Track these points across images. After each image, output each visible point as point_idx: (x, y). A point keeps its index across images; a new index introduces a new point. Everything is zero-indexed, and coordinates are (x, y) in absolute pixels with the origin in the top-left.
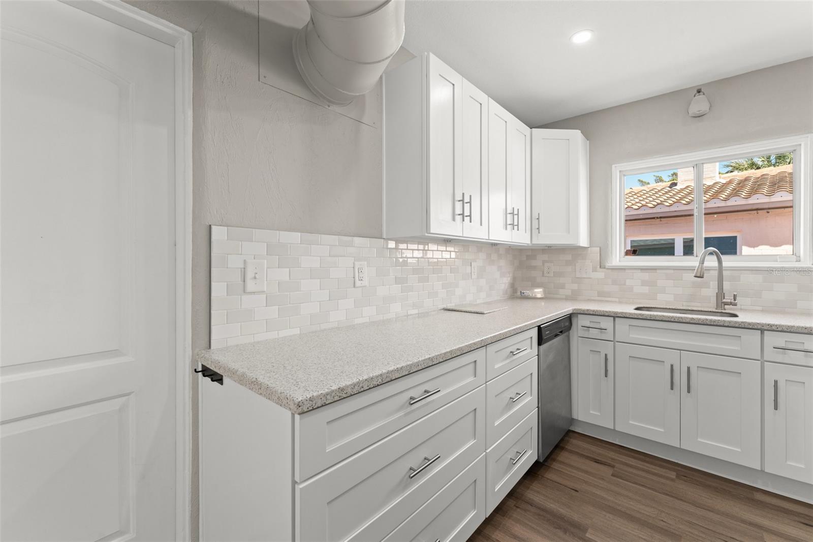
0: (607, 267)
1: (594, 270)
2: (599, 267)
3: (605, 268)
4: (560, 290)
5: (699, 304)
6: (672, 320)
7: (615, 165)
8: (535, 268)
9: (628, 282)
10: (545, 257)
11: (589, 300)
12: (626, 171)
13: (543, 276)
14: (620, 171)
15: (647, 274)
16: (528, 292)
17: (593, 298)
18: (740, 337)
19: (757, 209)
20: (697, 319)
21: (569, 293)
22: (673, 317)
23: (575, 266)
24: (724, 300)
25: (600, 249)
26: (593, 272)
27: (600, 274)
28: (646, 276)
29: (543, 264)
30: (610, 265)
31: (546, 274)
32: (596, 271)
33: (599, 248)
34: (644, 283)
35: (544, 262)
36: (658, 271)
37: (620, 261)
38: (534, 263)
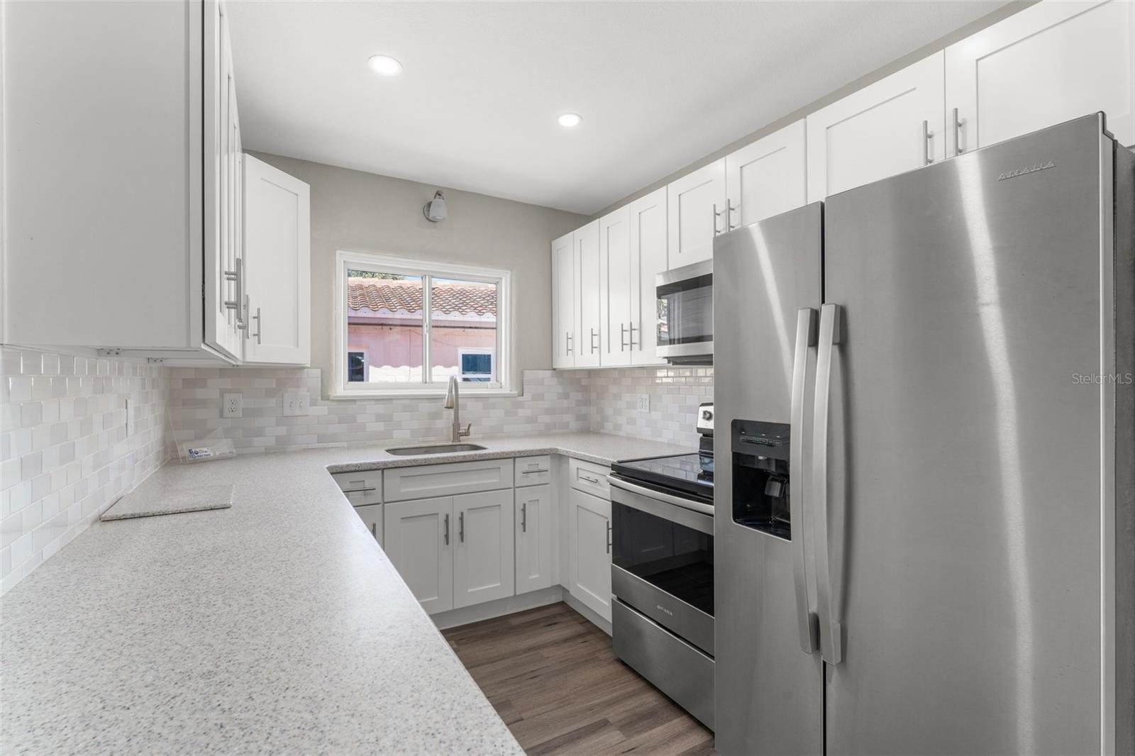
0: (331, 398)
1: (313, 403)
2: (320, 398)
3: (328, 400)
4: (255, 438)
5: (434, 438)
6: (447, 461)
7: (341, 252)
8: (203, 403)
9: (360, 419)
10: (227, 383)
11: (305, 449)
12: (351, 263)
13: (221, 415)
14: (344, 262)
15: (383, 406)
16: (205, 449)
17: (310, 446)
18: (499, 468)
19: (382, 325)
20: (468, 455)
21: (271, 441)
22: (447, 457)
23: (282, 397)
24: (460, 431)
25: (322, 371)
26: (311, 406)
27: (322, 409)
28: (380, 408)
29: (222, 396)
30: (335, 395)
31: (227, 413)
32: (316, 405)
33: (320, 370)
34: (380, 418)
35: (223, 392)
36: (395, 402)
37: (344, 389)
38: (200, 393)
